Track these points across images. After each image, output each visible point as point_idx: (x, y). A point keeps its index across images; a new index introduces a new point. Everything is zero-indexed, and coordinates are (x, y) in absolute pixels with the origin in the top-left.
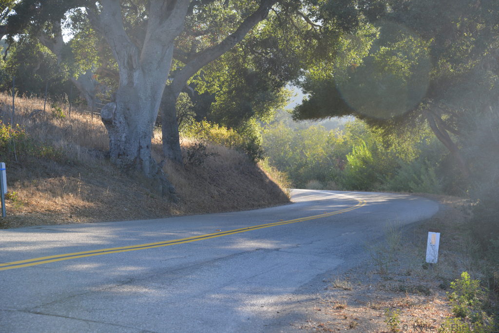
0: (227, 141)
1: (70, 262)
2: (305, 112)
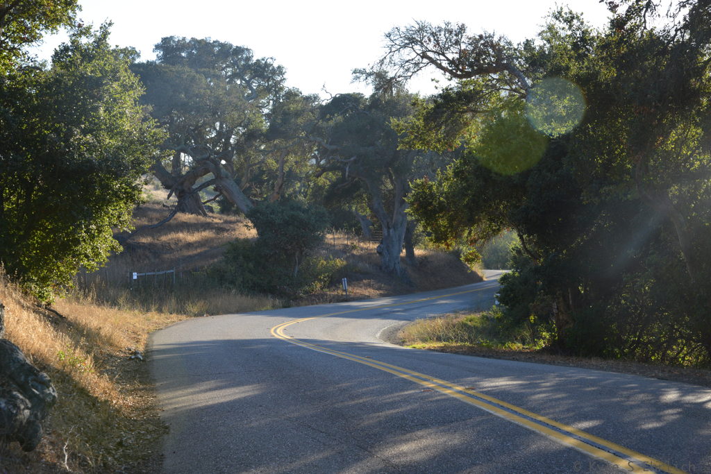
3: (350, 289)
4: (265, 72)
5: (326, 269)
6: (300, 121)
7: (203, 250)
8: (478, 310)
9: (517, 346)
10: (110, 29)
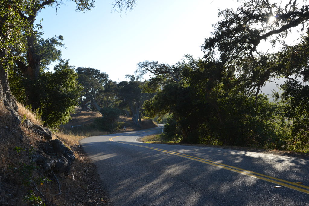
0: (148, 119)
3: (126, 129)
4: (104, 76)
5: (120, 124)
6: (113, 88)
7: (89, 120)
8: (158, 134)
9: (172, 142)
10: (69, 61)
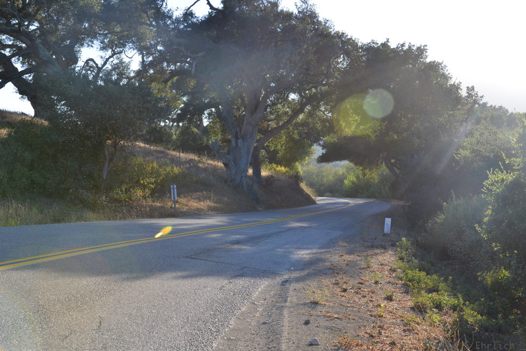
0: (285, 173)
1: (208, 233)
2: (323, 159)
